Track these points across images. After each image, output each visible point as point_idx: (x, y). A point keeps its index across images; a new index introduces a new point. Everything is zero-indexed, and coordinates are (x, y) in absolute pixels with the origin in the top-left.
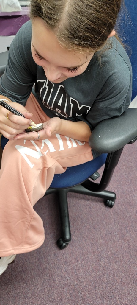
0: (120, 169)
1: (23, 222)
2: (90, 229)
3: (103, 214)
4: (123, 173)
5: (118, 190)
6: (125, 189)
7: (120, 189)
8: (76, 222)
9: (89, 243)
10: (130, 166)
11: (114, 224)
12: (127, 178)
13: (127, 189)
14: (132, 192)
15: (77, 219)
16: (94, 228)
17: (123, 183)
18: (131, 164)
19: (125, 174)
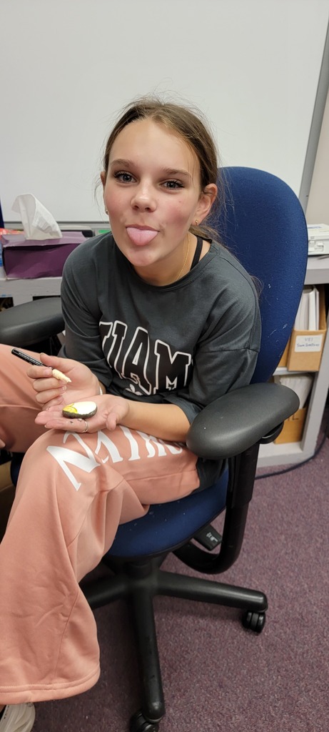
0: (272, 540)
1: (54, 614)
2: (211, 689)
3: (241, 648)
4: (282, 550)
5: (271, 590)
6: (287, 587)
7: (276, 587)
8: (176, 671)
9: (210, 726)
10: (295, 535)
11: (269, 675)
12: (292, 561)
13: (292, 587)
14: (305, 593)
15: (178, 663)
16: (221, 687)
17: (282, 573)
18: (296, 529)
19: (286, 553)
